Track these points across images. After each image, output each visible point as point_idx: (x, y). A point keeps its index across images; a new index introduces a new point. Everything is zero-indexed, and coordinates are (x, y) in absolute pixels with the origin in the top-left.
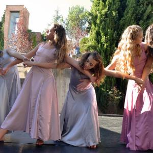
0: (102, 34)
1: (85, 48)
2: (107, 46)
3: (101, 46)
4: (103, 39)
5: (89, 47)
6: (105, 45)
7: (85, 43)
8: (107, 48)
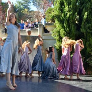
0: (65, 4)
1: (50, 18)
2: (70, 15)
3: (64, 15)
4: (67, 8)
5: (53, 17)
6: (68, 14)
7: (50, 13)
8: (69, 17)
